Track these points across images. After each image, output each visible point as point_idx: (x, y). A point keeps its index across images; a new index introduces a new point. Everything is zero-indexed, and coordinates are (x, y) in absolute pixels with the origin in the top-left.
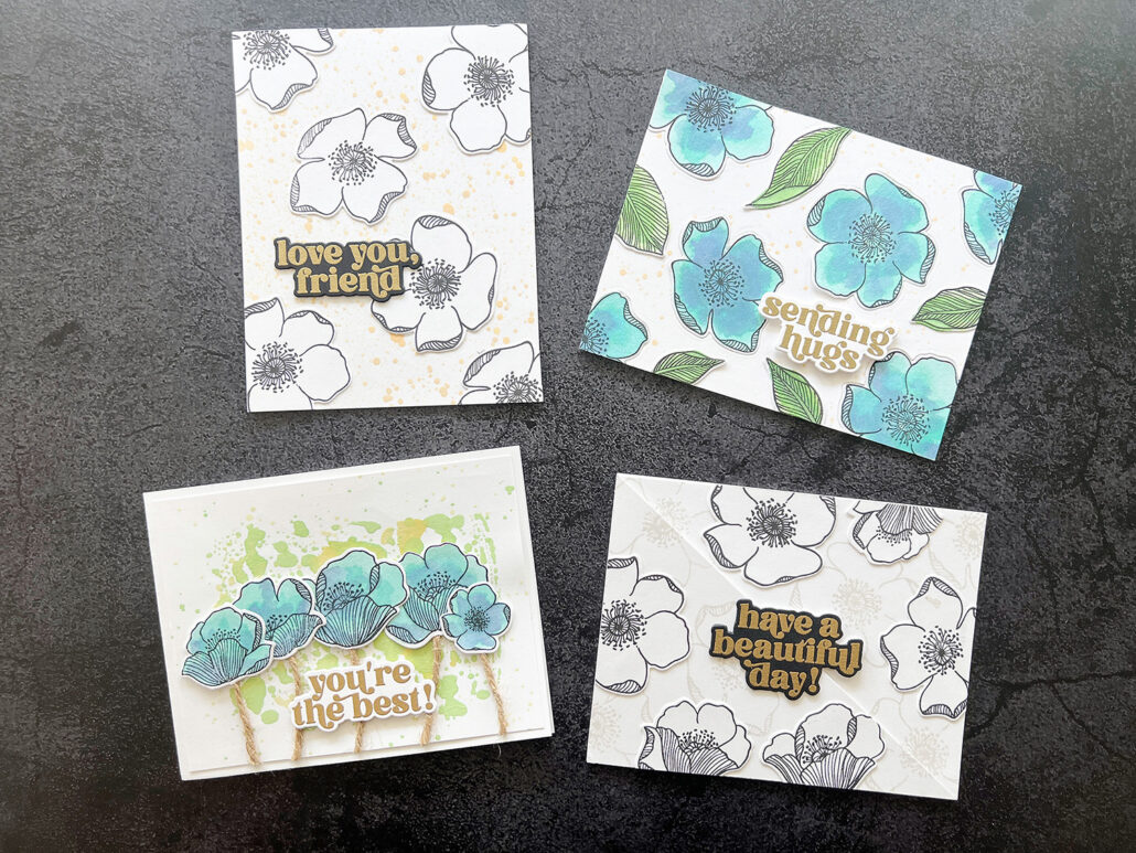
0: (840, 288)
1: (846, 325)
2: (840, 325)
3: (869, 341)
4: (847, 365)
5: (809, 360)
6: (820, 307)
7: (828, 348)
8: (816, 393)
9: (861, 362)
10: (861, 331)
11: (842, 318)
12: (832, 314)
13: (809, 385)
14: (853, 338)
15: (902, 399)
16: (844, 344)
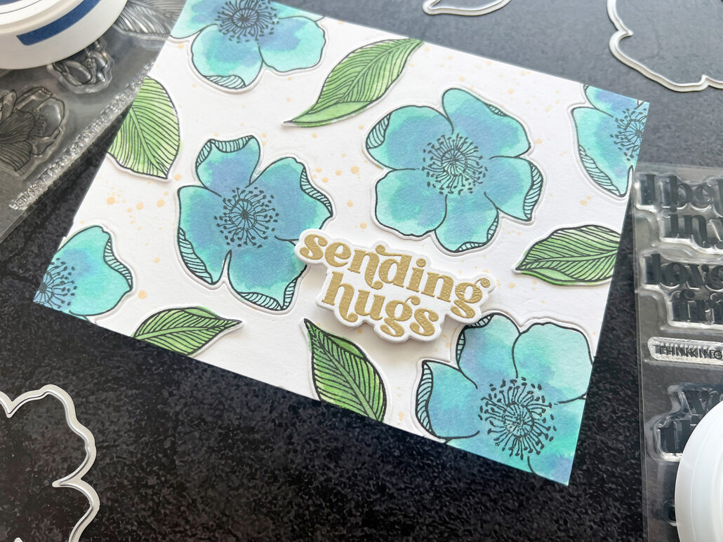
0: (410, 226)
1: (418, 274)
2: (410, 273)
3: (453, 297)
4: (422, 330)
5: (365, 323)
6: (380, 249)
7: (393, 305)
8: (376, 372)
9: (443, 326)
10: (440, 283)
11: (413, 264)
12: (398, 259)
13: (366, 359)
14: (429, 291)
15: (508, 384)
16: (416, 301)
